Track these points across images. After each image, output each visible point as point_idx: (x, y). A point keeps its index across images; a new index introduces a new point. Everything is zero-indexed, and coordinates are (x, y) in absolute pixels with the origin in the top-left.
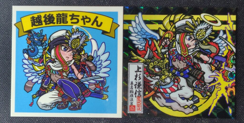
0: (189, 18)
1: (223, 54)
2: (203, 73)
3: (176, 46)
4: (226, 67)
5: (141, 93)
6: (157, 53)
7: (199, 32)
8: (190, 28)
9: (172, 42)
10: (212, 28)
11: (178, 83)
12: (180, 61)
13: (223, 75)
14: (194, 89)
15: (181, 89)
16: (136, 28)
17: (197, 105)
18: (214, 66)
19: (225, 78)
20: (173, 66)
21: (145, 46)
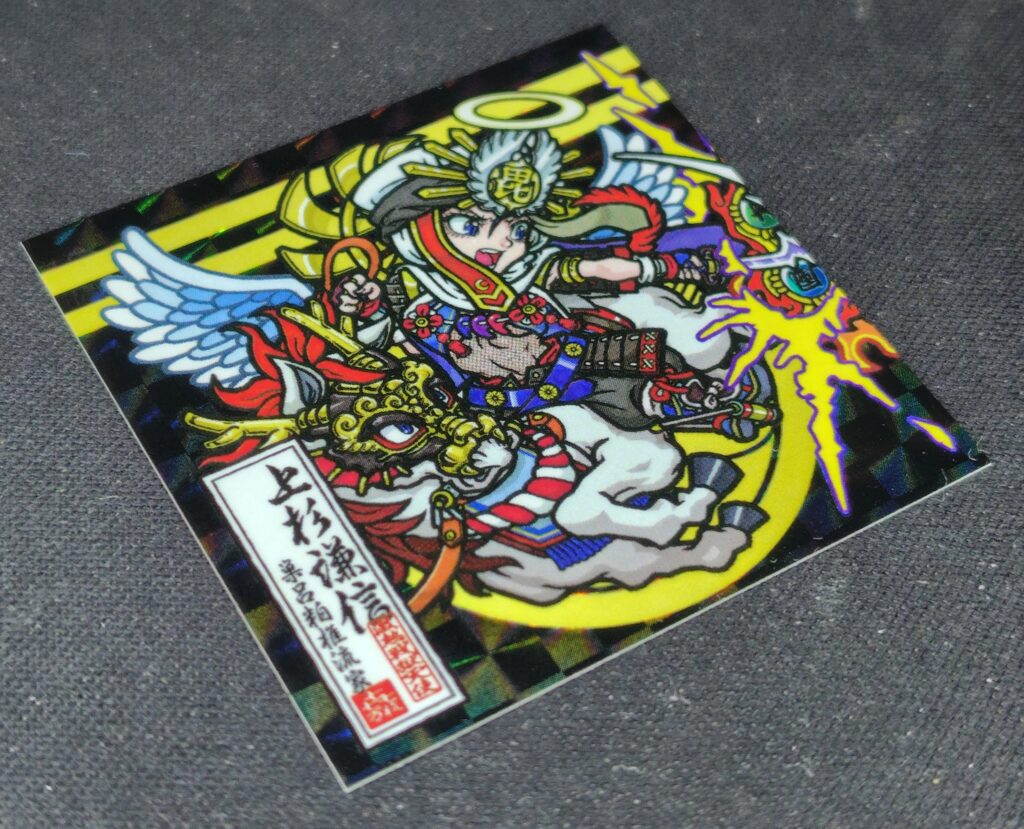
0: (410, 148)
1: (687, 212)
3: (425, 287)
4: (752, 259)
5: (380, 593)
6: (342, 359)
7: (501, 184)
8: (441, 182)
9: (388, 278)
10: (551, 139)
11: (562, 442)
12: (494, 341)
13: (763, 297)
14: (664, 429)
15: (596, 463)
16: (149, 299)
17: (744, 492)
18: (688, 281)
19: (785, 304)
20: (475, 379)
21: (252, 359)
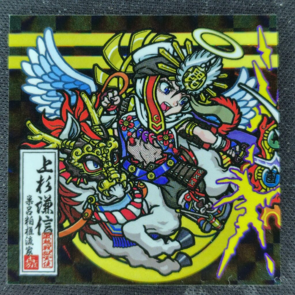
0: (167, 41)
1: (249, 125)
2: (201, 172)
3: (136, 108)
4: (258, 158)
5: (52, 224)
6: (90, 125)
7: (191, 75)
8: (169, 63)
9: (126, 98)
10: (221, 64)
11: (143, 199)
12: (146, 145)
13: (251, 177)
14: (181, 212)
15: (149, 213)
16: (40, 65)
17: (190, 251)
18: (229, 156)
19: (256, 184)
20: (130, 156)
21: (61, 109)
